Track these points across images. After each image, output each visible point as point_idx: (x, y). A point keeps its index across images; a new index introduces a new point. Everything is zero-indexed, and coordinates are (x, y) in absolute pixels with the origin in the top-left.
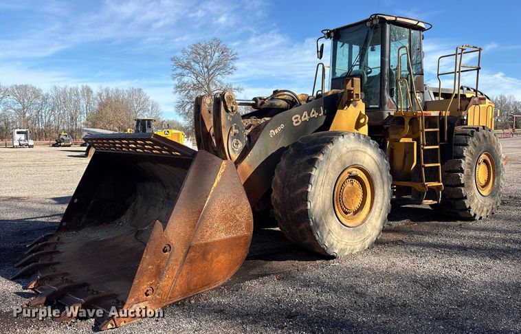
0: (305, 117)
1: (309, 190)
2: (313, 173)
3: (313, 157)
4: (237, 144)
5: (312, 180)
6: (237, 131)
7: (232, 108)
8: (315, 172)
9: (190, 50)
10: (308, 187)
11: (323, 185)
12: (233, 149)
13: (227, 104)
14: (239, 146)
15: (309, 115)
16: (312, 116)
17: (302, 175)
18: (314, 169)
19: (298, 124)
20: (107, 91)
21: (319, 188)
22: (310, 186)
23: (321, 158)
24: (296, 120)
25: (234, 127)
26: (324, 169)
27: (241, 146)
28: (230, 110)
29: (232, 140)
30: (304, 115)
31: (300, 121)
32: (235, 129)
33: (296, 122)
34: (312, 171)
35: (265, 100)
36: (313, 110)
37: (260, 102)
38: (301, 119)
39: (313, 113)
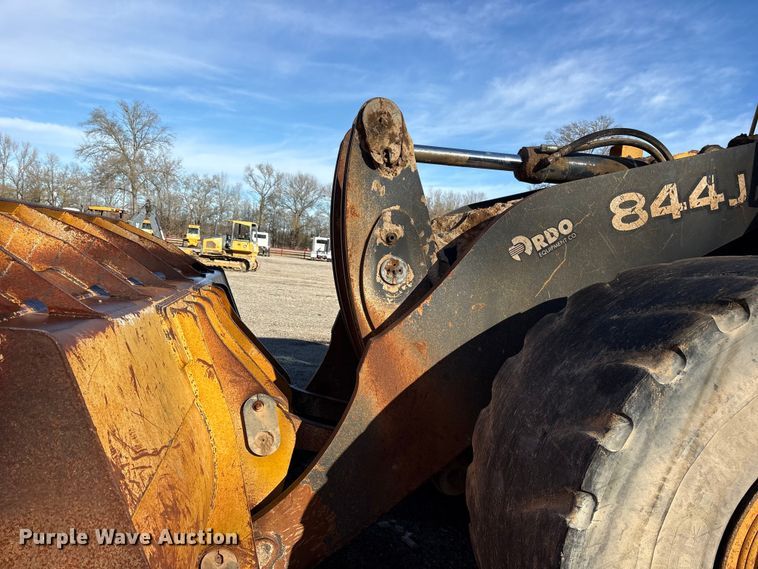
0: (667, 202)
1: (578, 520)
2: (609, 442)
3: (630, 363)
4: (393, 270)
5: (601, 480)
6: (400, 231)
7: (387, 152)
8: (618, 440)
9: (560, 135)
10: (572, 507)
11: (659, 507)
12: (378, 287)
13: (369, 138)
14: (401, 278)
15: (684, 198)
16: (695, 201)
17: (561, 433)
18: (620, 425)
19: (632, 226)
20: (438, 195)
21: (635, 520)
22: (585, 504)
23: (666, 371)
24: (627, 212)
25: (388, 216)
26: (676, 433)
27: (407, 279)
28: (378, 158)
29: (378, 257)
30: (662, 196)
31: (644, 216)
32: (394, 221)
33: (626, 220)
34: (606, 430)
35: (551, 153)
36: (703, 183)
37: (534, 160)
38: (647, 208)
39: (705, 193)
